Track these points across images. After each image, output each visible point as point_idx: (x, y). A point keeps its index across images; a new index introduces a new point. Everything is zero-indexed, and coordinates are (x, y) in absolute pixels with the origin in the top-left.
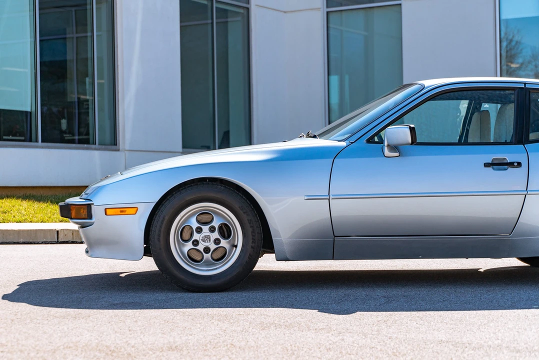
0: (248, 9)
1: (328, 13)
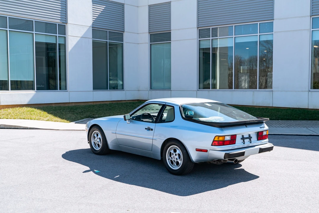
0: (123, 44)
1: (151, 44)
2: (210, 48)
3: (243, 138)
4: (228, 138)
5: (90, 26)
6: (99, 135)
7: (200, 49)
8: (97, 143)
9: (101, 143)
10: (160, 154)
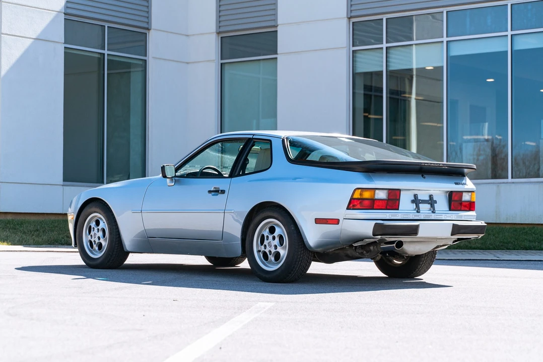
0: (145, 61)
1: (221, 64)
2: (382, 72)
3: (416, 201)
4: (381, 195)
5: (58, 10)
6: (101, 223)
7: (355, 75)
8: (97, 241)
9: (105, 240)
10: (240, 242)
